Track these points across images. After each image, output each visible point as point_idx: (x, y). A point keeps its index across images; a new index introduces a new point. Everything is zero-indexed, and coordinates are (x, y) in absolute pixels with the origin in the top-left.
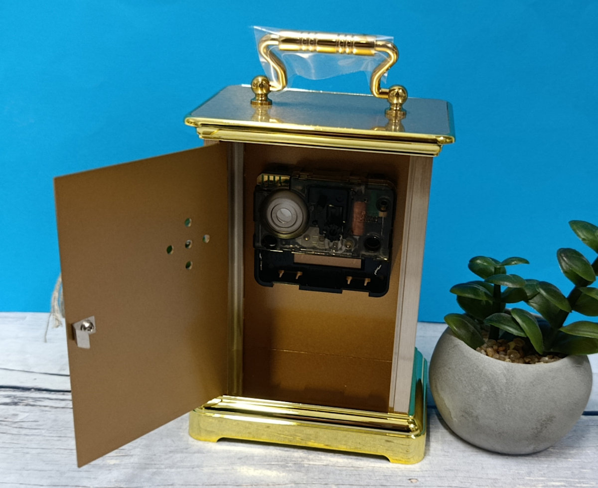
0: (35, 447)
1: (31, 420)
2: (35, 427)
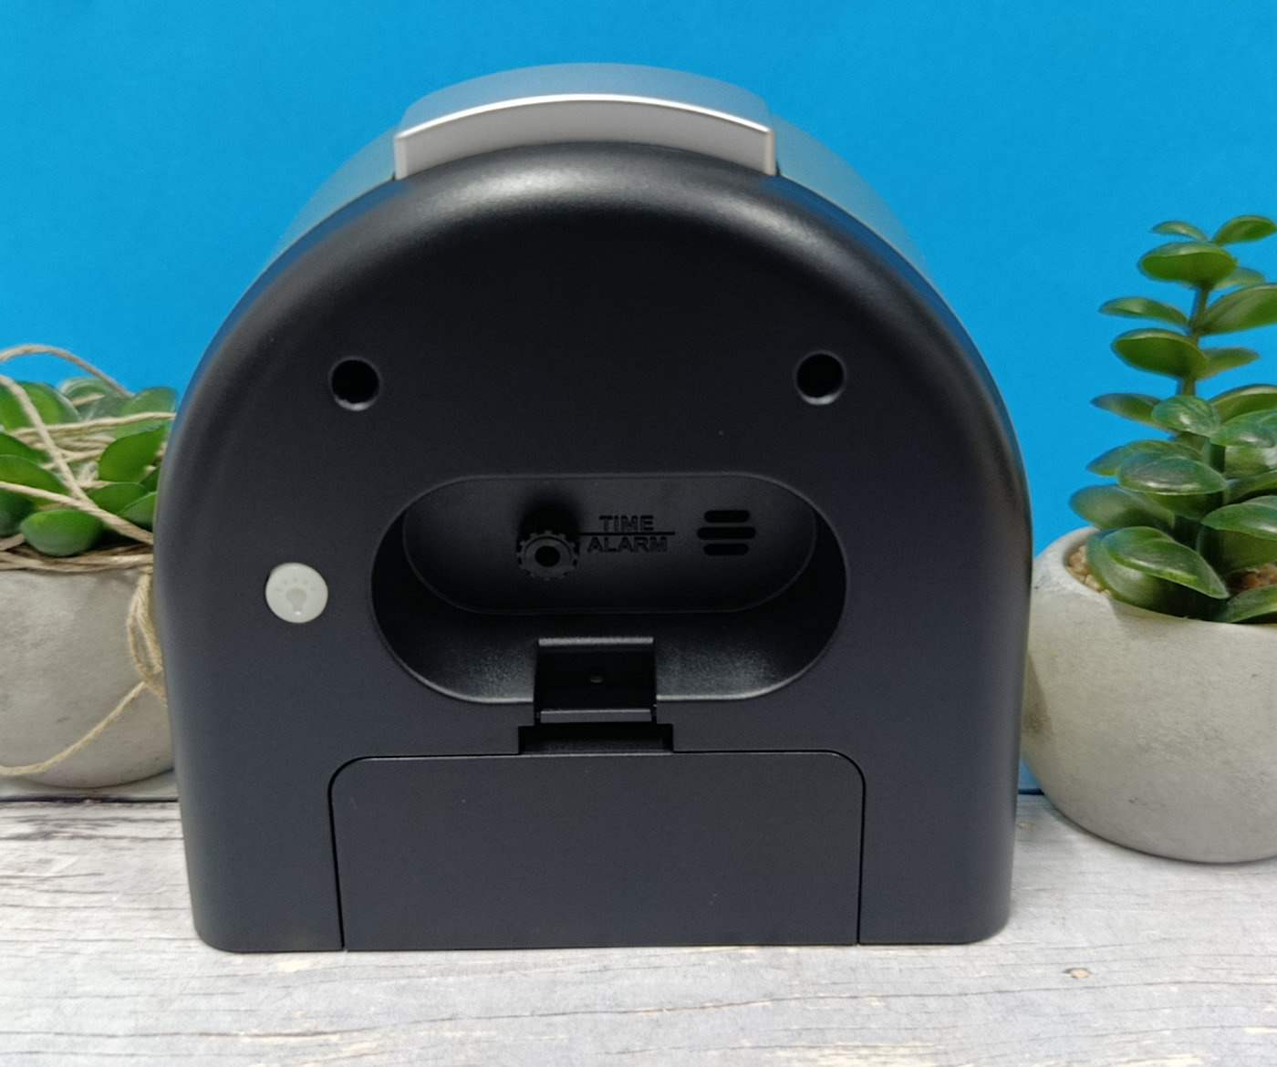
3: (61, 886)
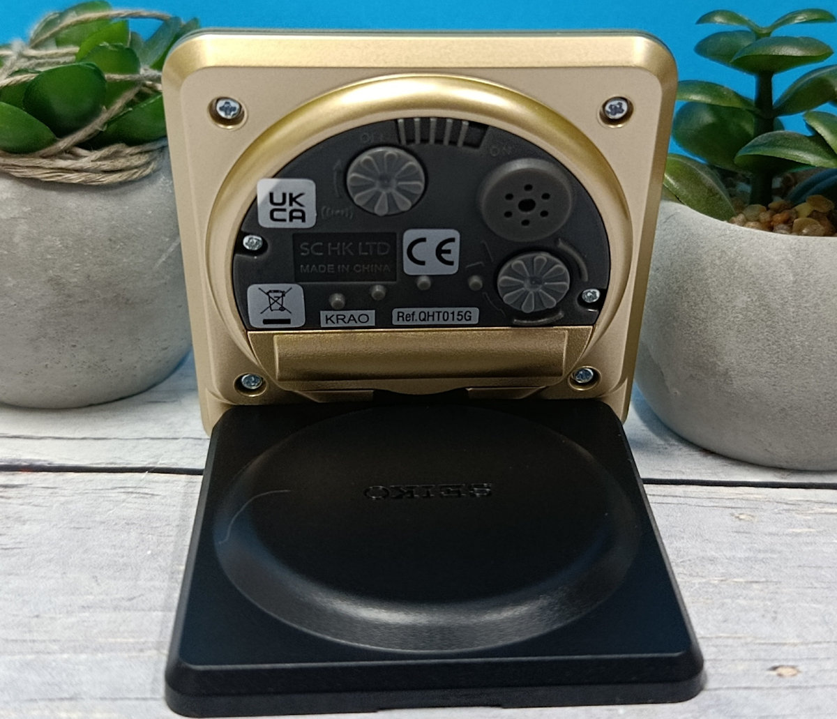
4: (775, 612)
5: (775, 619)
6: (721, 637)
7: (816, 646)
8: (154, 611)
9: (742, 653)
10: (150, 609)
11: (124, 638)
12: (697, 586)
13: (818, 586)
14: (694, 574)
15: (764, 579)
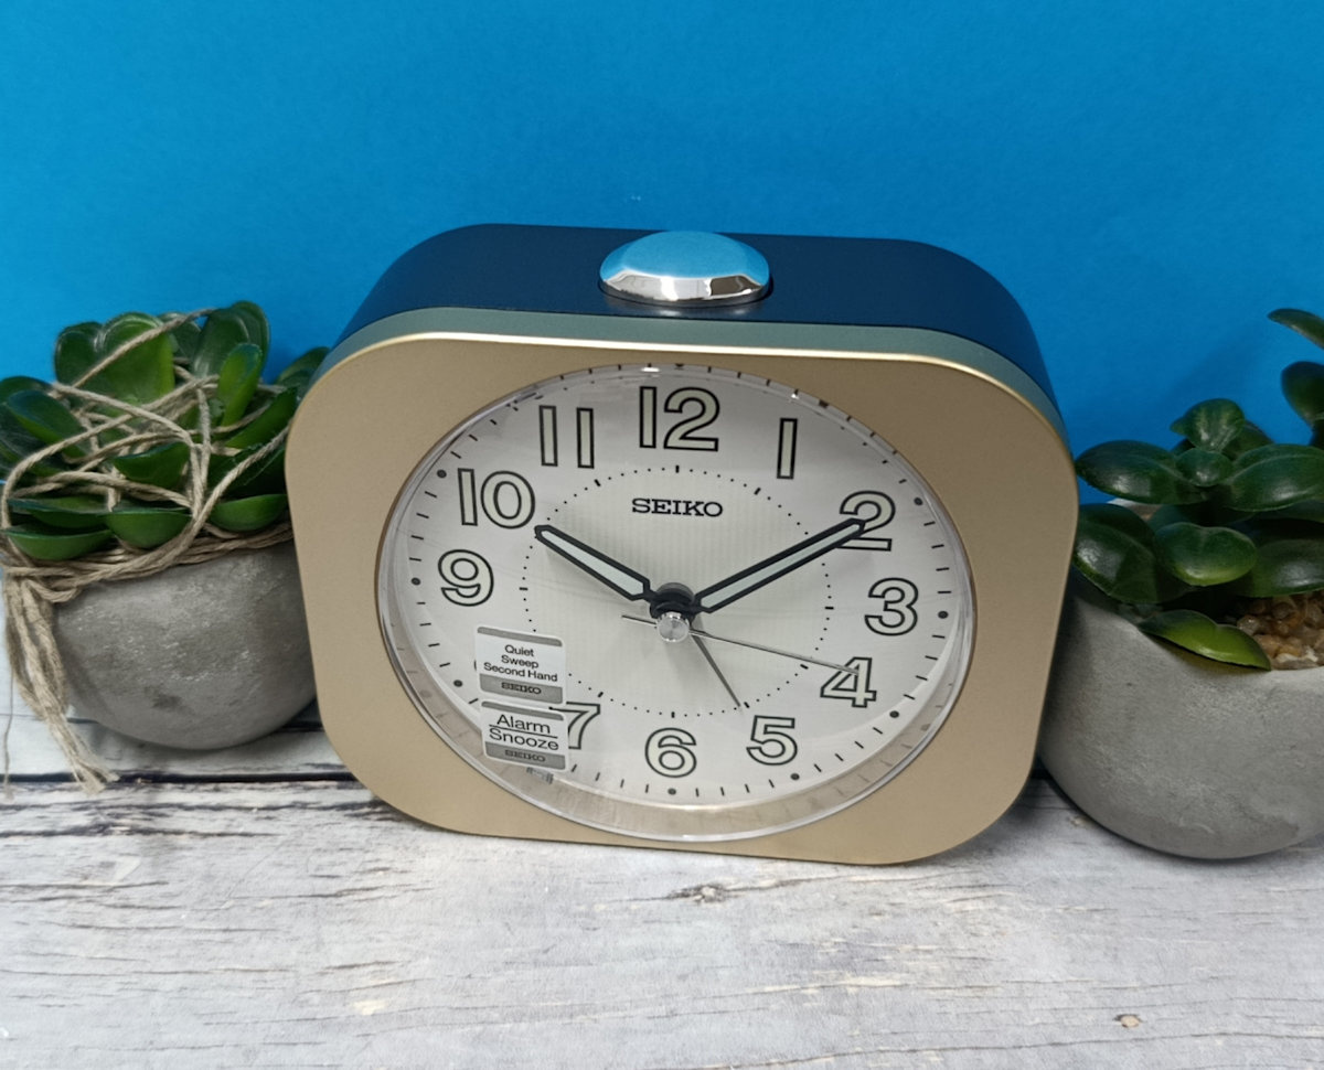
0: (170, 970)
1: (148, 880)
2: (160, 904)
3: (128, 899)
4: (1116, 949)
5: (1116, 957)
6: (1071, 981)
7: (1153, 990)
8: (571, 965)
9: (1091, 1001)
10: (567, 964)
11: (553, 1001)
12: (1044, 916)
13: (1151, 914)
14: (1040, 901)
15: (1102, 907)
